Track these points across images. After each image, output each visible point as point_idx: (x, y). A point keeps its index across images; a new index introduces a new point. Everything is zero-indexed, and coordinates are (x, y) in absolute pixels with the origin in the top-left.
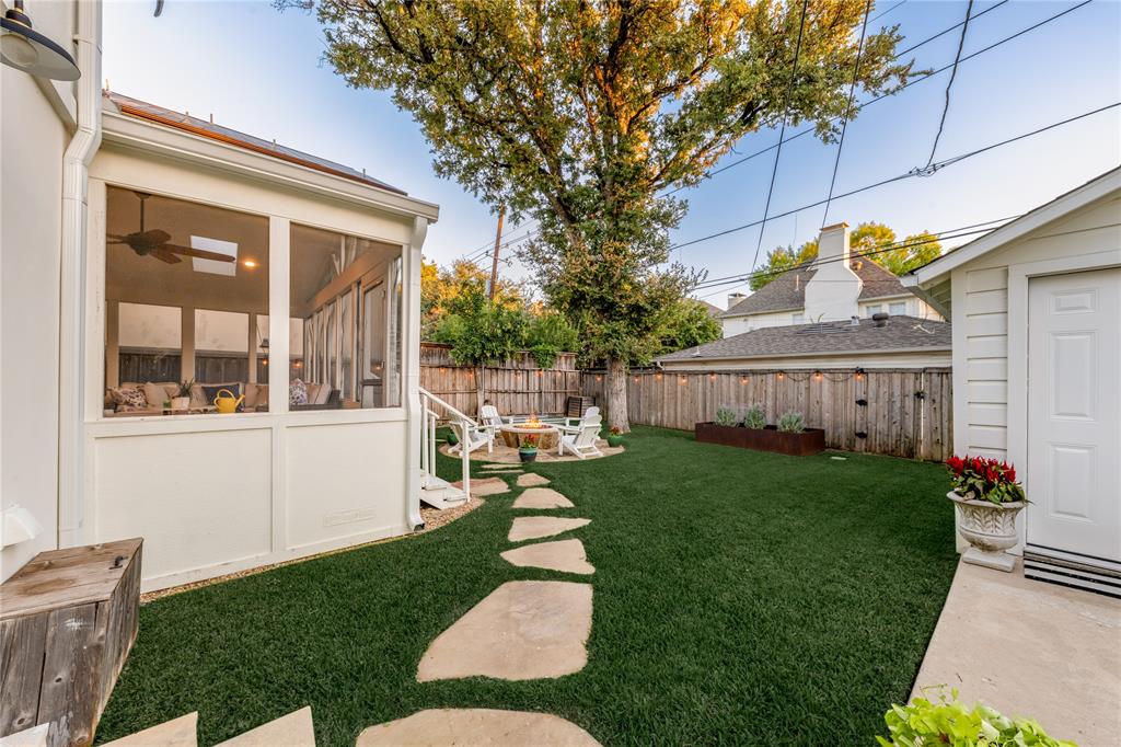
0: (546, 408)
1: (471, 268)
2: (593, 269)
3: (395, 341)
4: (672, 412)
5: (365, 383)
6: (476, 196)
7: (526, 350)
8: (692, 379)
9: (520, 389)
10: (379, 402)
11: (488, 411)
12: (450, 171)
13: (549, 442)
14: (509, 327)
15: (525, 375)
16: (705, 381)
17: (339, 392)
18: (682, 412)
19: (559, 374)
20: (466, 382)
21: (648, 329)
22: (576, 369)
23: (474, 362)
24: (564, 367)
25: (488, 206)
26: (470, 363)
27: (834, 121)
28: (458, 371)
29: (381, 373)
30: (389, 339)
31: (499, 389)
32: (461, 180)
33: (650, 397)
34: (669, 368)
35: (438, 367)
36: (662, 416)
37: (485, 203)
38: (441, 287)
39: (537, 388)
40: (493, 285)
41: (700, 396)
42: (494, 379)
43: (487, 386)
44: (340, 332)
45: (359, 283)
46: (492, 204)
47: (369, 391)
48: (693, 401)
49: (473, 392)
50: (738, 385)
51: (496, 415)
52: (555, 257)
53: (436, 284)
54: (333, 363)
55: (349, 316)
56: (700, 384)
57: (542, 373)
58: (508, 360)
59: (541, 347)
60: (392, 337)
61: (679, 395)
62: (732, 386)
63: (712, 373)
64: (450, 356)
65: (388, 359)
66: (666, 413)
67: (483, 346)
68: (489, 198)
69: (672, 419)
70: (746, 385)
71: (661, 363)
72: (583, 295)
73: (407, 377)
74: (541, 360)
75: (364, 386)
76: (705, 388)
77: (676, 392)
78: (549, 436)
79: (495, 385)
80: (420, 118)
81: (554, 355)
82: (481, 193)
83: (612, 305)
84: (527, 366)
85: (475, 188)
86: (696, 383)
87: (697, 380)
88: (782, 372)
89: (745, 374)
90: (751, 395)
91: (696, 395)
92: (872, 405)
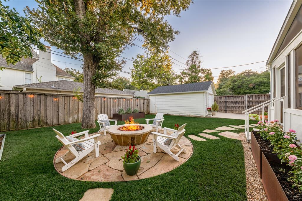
70: (116, 102)
86: (97, 101)
87: (97, 100)
88: (124, 98)
89: (115, 99)
90: (117, 105)
91: (97, 106)
92: (139, 106)
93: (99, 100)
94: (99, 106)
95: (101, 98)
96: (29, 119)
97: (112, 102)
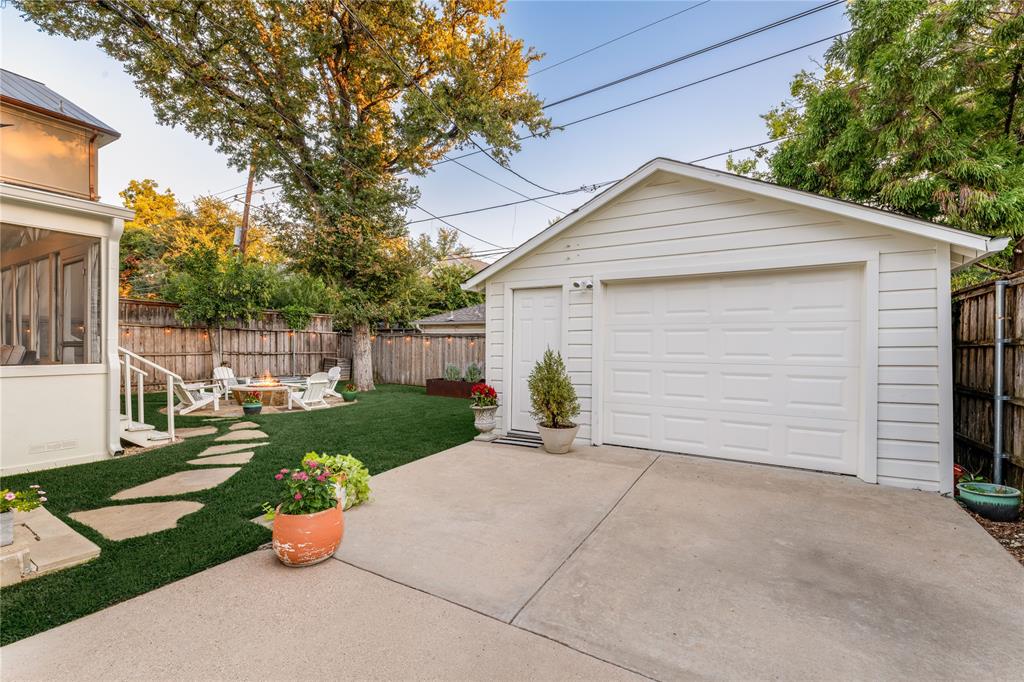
0: (299, 370)
1: (220, 207)
2: (330, 240)
3: (96, 311)
4: (418, 371)
5: (65, 345)
6: (211, 143)
7: (274, 311)
8: (434, 341)
9: (266, 350)
10: (81, 358)
11: (221, 373)
12: (175, 118)
13: (280, 398)
14: (248, 288)
15: (273, 337)
16: (443, 343)
17: (35, 353)
18: (426, 370)
19: (314, 336)
20: (199, 343)
21: (389, 297)
22: (334, 330)
23: (207, 323)
24: (319, 329)
25: (226, 157)
26: (204, 324)
27: (506, 150)
28: (188, 334)
29: (82, 335)
30: (89, 309)
31: (242, 350)
32: (189, 129)
33: (400, 358)
34: (428, 331)
35: (163, 327)
36: (410, 374)
37: (223, 153)
38: (179, 228)
39: (287, 350)
40: (243, 234)
41: (440, 356)
42: (235, 340)
43: (226, 347)
44: (34, 295)
45: (57, 254)
46: (230, 156)
47: (70, 352)
48: (435, 361)
49: (207, 354)
50: (467, 346)
51: (232, 376)
52: (299, 222)
53: (171, 223)
54: (27, 323)
55: (46, 282)
56: (440, 346)
57: (293, 334)
58: (250, 320)
59: (292, 308)
60: (93, 308)
61: (424, 355)
62: (463, 347)
63: (449, 336)
64: (176, 316)
65: (89, 325)
66: (413, 373)
67: (217, 306)
68: (225, 149)
69: (418, 378)
70: (474, 346)
71: (421, 326)
72: (322, 263)
73: (107, 340)
74: (294, 321)
75: (64, 347)
76: (443, 349)
77: (421, 353)
78: (281, 393)
79: (236, 346)
80: (131, 70)
81: (308, 317)
82: (217, 143)
83: (353, 273)
84: (275, 327)
85: (210, 136)
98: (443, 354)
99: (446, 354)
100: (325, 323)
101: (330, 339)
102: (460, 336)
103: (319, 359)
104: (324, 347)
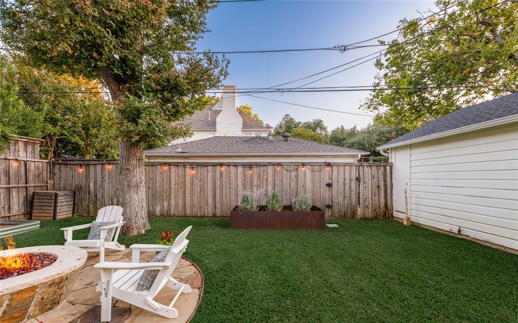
16: (214, 172)
18: (191, 200)
24: (22, 156)
48: (202, 190)
50: (244, 174)
56: (210, 175)
61: (188, 184)
63: (222, 165)
66: (173, 203)
69: (180, 207)
70: (252, 175)
76: (214, 178)
77: (184, 182)
86: (206, 173)
87: (206, 171)
88: (279, 164)
89: (250, 166)
90: (255, 182)
91: (206, 184)
92: (335, 186)
93: (210, 171)
94: (210, 185)
95: (214, 165)
96: (107, 202)
97: (240, 175)
98: (214, 183)
99: (218, 183)
100: (30, 148)
101: (37, 168)
102: (236, 165)
103: (22, 194)
104: (31, 178)
